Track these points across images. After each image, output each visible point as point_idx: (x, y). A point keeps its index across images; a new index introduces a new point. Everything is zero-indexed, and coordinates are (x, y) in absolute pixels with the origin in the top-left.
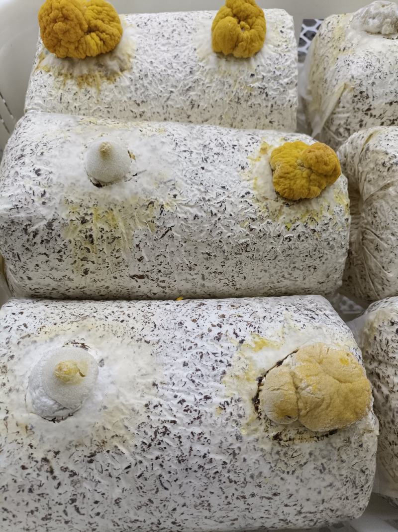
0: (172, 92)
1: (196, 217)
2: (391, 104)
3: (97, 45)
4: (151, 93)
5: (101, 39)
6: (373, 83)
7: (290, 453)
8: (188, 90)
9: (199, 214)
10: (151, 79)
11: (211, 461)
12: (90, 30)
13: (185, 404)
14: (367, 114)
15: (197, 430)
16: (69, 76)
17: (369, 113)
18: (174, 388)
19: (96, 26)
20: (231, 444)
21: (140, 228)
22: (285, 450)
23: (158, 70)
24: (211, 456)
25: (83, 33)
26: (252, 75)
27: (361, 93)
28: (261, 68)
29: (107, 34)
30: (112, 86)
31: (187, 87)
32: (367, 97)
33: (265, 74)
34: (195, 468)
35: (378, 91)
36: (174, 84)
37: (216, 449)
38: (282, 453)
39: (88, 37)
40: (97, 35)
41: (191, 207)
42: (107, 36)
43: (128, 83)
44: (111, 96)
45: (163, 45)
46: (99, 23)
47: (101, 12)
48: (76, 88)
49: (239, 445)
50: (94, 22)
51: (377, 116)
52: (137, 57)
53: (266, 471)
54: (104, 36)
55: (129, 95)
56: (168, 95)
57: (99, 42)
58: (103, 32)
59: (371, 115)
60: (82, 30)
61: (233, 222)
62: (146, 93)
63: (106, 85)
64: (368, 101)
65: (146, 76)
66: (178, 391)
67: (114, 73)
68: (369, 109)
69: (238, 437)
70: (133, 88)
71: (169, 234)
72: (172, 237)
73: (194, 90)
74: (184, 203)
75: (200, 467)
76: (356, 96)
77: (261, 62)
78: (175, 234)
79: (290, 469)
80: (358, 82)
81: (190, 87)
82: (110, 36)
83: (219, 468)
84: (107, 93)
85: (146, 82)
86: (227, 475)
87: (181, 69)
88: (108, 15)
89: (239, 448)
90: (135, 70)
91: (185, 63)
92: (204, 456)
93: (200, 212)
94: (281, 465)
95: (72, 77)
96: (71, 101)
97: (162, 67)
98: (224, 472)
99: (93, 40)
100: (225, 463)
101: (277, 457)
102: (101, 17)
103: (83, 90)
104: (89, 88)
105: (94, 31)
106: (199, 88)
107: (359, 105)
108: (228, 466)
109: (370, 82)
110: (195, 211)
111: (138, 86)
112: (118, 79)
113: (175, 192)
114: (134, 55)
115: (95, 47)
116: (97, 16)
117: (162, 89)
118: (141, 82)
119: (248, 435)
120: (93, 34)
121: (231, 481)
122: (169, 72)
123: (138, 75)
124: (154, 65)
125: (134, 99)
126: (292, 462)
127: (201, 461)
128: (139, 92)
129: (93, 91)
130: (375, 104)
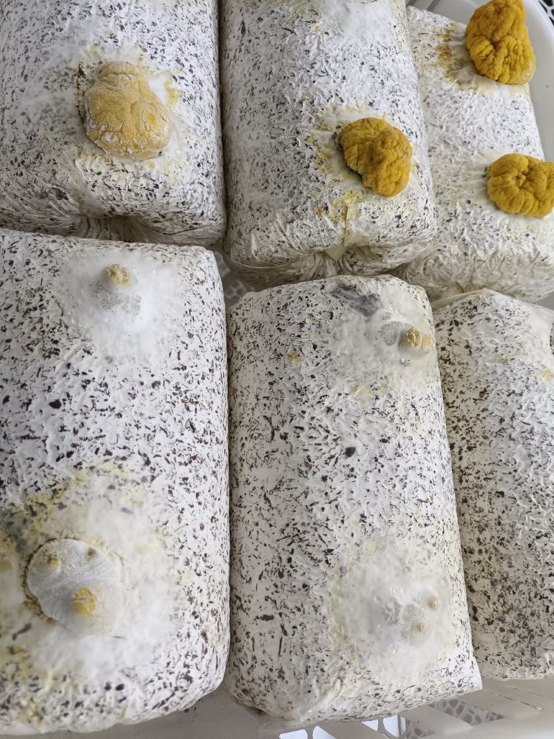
0: (442, 127)
1: (308, 51)
3: (481, 52)
4: (438, 109)
5: (487, 56)
6: (488, 319)
7: (65, 84)
8: (445, 142)
9: (311, 54)
10: (453, 107)
11: (64, 19)
12: (496, 45)
14: (451, 324)
15: (93, 11)
16: (447, 39)
18: (132, 7)
19: (500, 48)
20: (77, 35)
21: (291, 9)
22: (69, 80)
23: (463, 113)
24: (69, 20)
25: (490, 37)
27: (475, 308)
28: (479, 210)
29: (493, 60)
30: (441, 75)
31: (448, 141)
32: (471, 317)
34: (59, 8)
36: (450, 129)
37: (74, 24)
38: (66, 77)
39: (487, 43)
40: (491, 52)
41: (318, 48)
42: (491, 59)
43: (446, 88)
44: (431, 76)
45: (493, 120)
46: (504, 52)
47: (517, 54)
48: (435, 45)
49: (77, 42)
50: (504, 45)
52: (476, 96)
53: (48, 65)
54: (491, 57)
55: (434, 91)
56: (438, 125)
57: (484, 54)
58: (495, 55)
59: (450, 330)
60: (493, 35)
61: (307, 85)
62: (438, 105)
63: (442, 71)
64: (466, 318)
65: (456, 102)
67: (455, 76)
68: (457, 323)
69: (83, 43)
70: (441, 92)
71: (288, 32)
72: (285, 36)
73: (446, 148)
74: (321, 40)
75: (60, 12)
76: (470, 303)
77: (486, 209)
78: (288, 39)
79: (49, 85)
80: (488, 301)
81: (449, 144)
82: (492, 63)
83: (57, 26)
84: (433, 72)
85: (449, 103)
86: (50, 33)
87: (468, 133)
88: (516, 62)
89: (74, 42)
90: (460, 93)
91: (475, 137)
92: (69, 14)
93: (314, 55)
94: (55, 76)
95: (446, 41)
96: (421, 43)
97: (467, 116)
98: (53, 30)
99: (485, 47)
100: (61, 30)
101: (63, 73)
102: (511, 53)
103: (433, 51)
104: (436, 56)
105: (495, 47)
106: (449, 153)
107: (460, 311)
108: (58, 33)
109: (490, 316)
110: (314, 50)
111: (444, 97)
112: (448, 79)
113: (331, 35)
114: (477, 93)
115: (478, 51)
116: (512, 49)
117: (443, 118)
118: (449, 99)
119: (86, 52)
120: (491, 48)
121: (43, 36)
122: (462, 123)
123: (456, 95)
124: (469, 110)
125: (430, 95)
126: (56, 86)
127: (64, 12)
128: (438, 98)
129: (435, 60)
130: (464, 328)
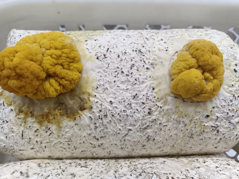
0: (130, 130)
4: (110, 130)
8: (145, 128)
10: (110, 119)
16: (30, 114)
26: (208, 116)
28: (216, 109)
30: (72, 123)
31: (145, 126)
33: (219, 115)
36: (132, 123)
42: (66, 82)
43: (87, 121)
44: (72, 132)
45: (122, 82)
47: (60, 56)
48: (36, 126)
52: (97, 95)
55: (89, 132)
56: (126, 132)
62: (106, 130)
63: (66, 122)
65: (106, 116)
70: (93, 126)
73: (151, 128)
77: (216, 104)
81: (148, 126)
84: (67, 130)
85: (105, 121)
87: (139, 109)
88: (68, 57)
90: (95, 110)
91: (143, 103)
95: (32, 115)
96: (32, 137)
97: (121, 107)
103: (44, 128)
104: (50, 126)
106: (156, 126)
111: (98, 125)
112: (78, 118)
114: (95, 94)
117: (120, 127)
118: (100, 121)
122: (128, 112)
123: (98, 114)
124: (114, 105)
125: (93, 135)
128: (98, 130)
129: (53, 127)
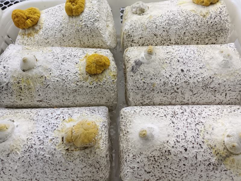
1: (57, 81)
2: (140, 38)
3: (30, 22)
5: (31, 20)
6: (133, 31)
7: (72, 155)
9: (59, 80)
11: (45, 157)
12: (28, 18)
13: (40, 139)
14: (132, 42)
15: (42, 147)
17: (133, 42)
18: (38, 134)
19: (29, 17)
20: (52, 152)
22: (70, 154)
24: (45, 155)
25: (25, 20)
27: (129, 35)
32: (132, 36)
34: (40, 159)
35: (135, 34)
37: (47, 153)
38: (69, 155)
39: (27, 21)
40: (30, 19)
41: (56, 77)
46: (30, 15)
49: (55, 152)
50: (28, 15)
51: (137, 42)
53: (63, 161)
54: (32, 19)
57: (31, 21)
58: (31, 18)
59: (134, 43)
60: (25, 19)
64: (132, 38)
66: (39, 135)
68: (133, 41)
69: (55, 149)
71: (48, 86)
75: (42, 159)
76: (127, 36)
79: (71, 160)
80: (127, 31)
83: (48, 159)
86: (50, 162)
89: (55, 153)
92: (43, 155)
94: (68, 159)
98: (50, 161)
99: (29, 22)
100: (50, 157)
101: (67, 156)
102: (31, 13)
105: (29, 18)
107: (129, 39)
108: (51, 159)
109: (132, 31)
115: (30, 24)
116: (29, 13)
119: (58, 149)
120: (29, 19)
121: (52, 164)
126: (72, 158)
127: (42, 157)
130: (135, 38)
